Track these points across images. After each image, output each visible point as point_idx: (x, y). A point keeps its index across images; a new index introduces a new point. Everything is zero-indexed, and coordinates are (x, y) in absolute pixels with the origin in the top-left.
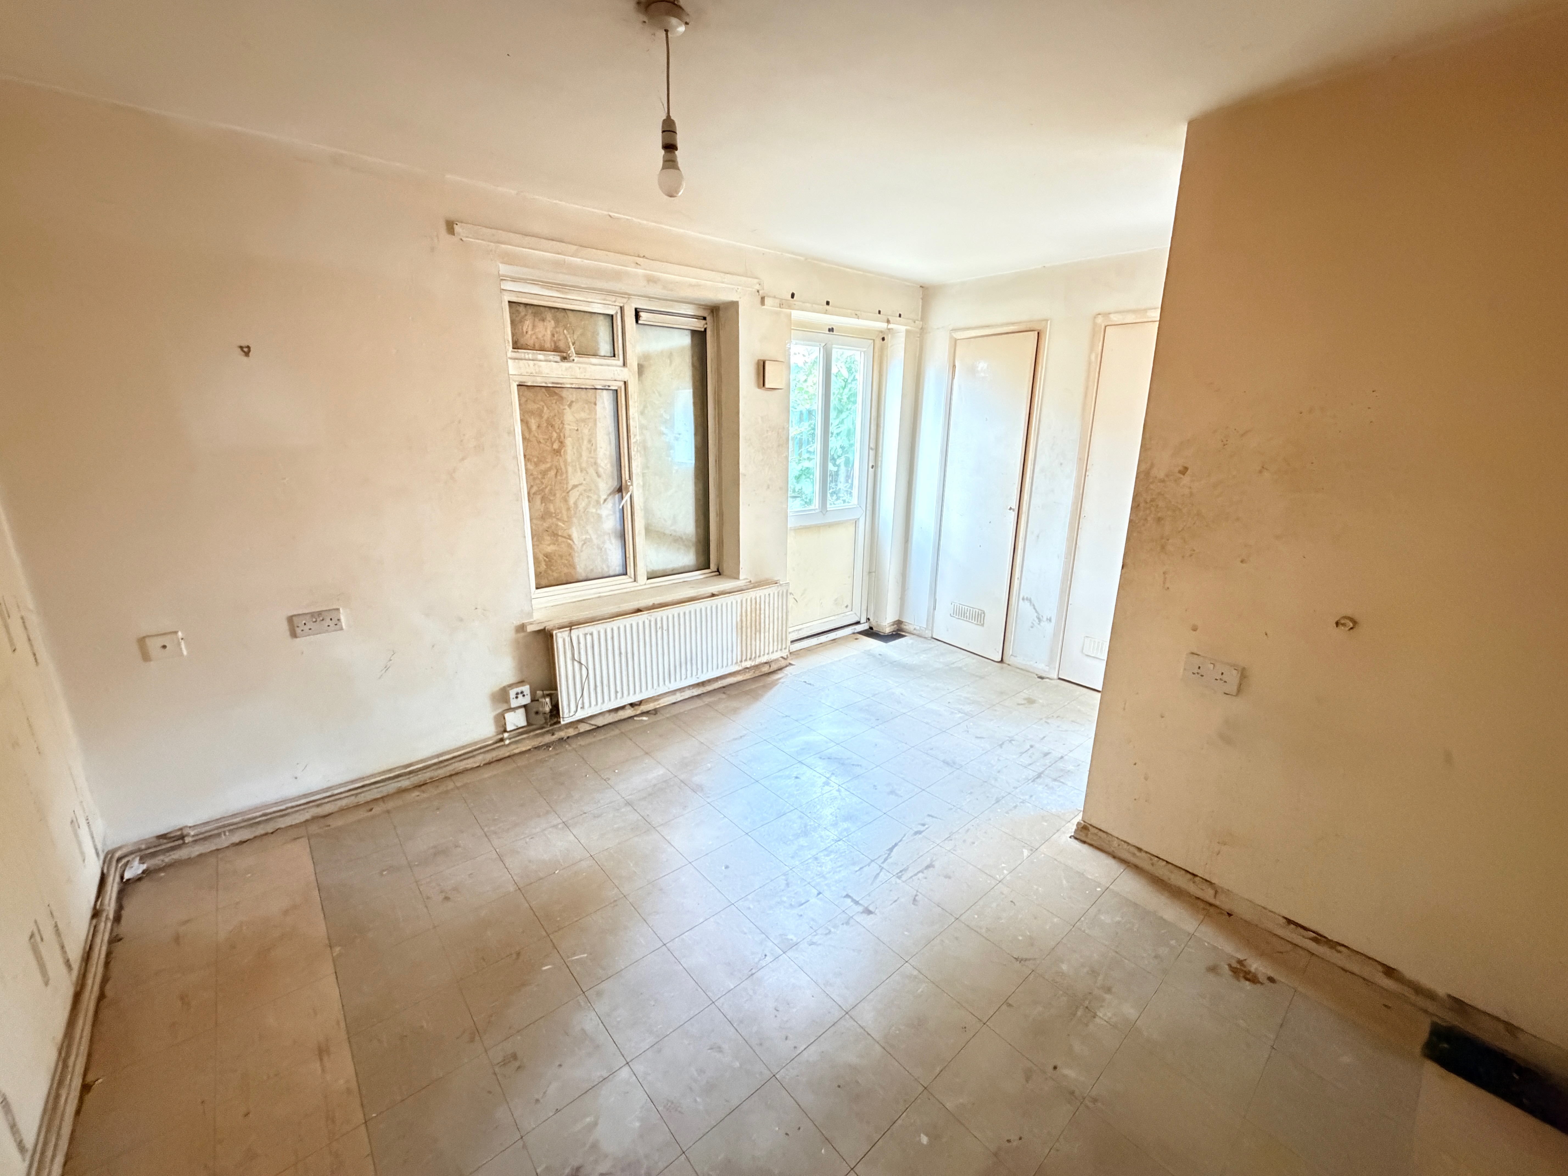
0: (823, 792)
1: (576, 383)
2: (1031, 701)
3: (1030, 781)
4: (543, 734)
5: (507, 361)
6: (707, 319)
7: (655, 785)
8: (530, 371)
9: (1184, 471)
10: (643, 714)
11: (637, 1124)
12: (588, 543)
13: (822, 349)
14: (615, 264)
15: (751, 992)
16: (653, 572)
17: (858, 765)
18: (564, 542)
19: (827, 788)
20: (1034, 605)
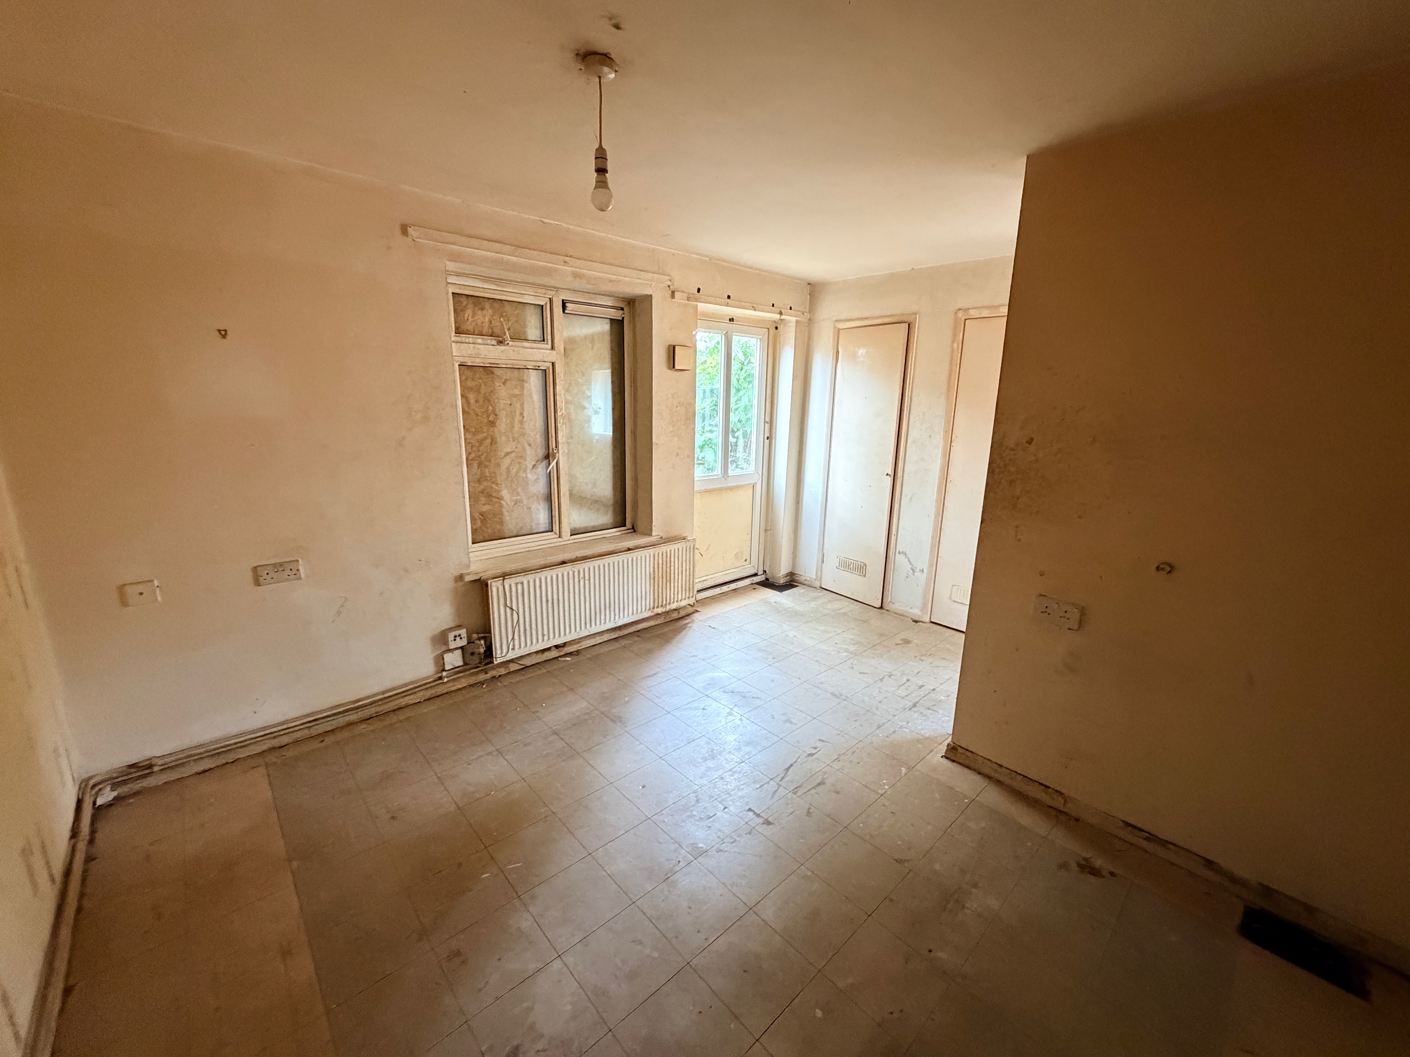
0: (727, 721)
1: (510, 363)
2: (907, 642)
3: (907, 710)
4: (477, 673)
5: (451, 345)
6: (625, 309)
7: (578, 717)
8: (470, 353)
9: (1030, 441)
10: (566, 655)
11: (569, 1007)
12: (518, 504)
13: (723, 336)
14: (548, 263)
15: (666, 893)
16: (575, 529)
17: (758, 698)
18: (497, 502)
19: (731, 718)
20: (908, 558)
